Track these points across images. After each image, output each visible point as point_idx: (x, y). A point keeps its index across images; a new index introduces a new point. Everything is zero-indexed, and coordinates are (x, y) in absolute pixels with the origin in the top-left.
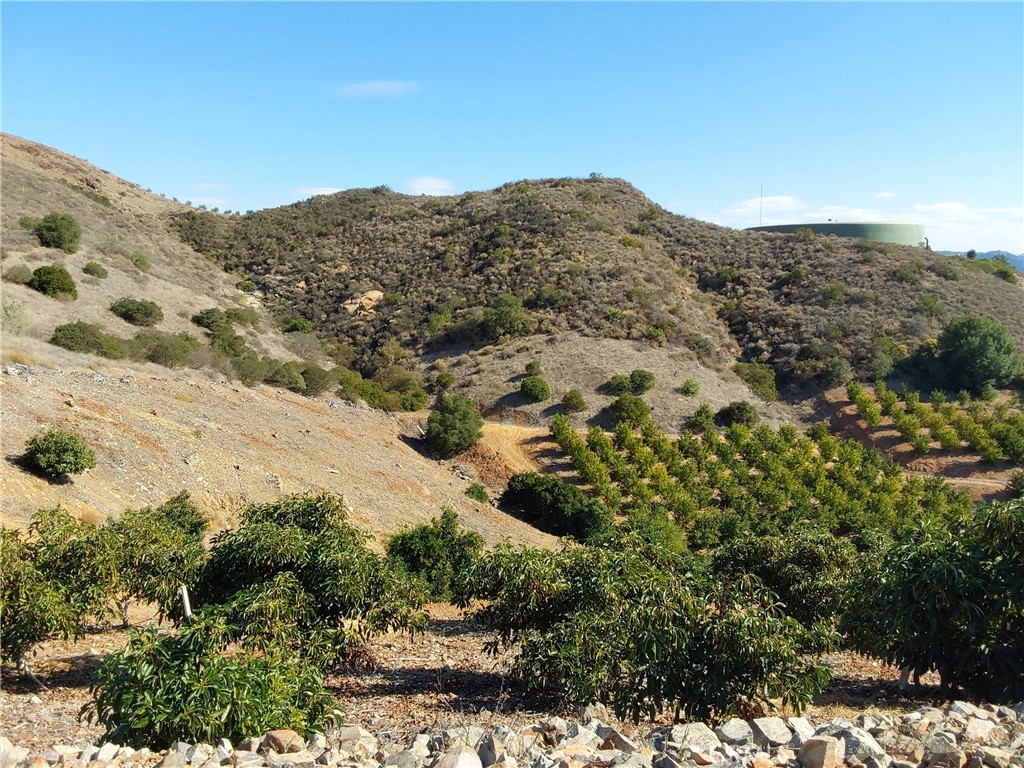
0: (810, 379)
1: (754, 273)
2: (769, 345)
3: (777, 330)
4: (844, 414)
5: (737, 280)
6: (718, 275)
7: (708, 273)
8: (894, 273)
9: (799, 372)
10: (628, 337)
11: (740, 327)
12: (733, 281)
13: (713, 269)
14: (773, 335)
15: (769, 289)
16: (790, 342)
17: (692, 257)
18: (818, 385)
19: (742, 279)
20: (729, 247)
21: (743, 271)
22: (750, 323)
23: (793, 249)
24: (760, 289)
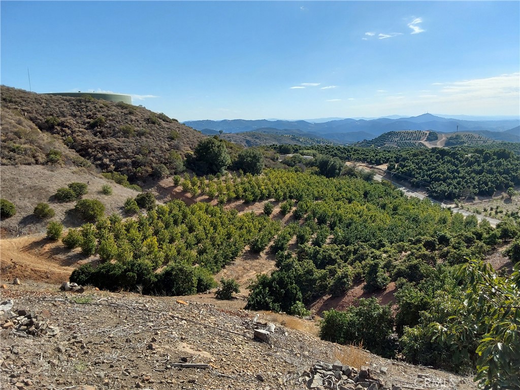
0: (147, 177)
1: (70, 120)
2: (111, 161)
3: (111, 152)
4: (176, 192)
5: (62, 125)
6: (47, 122)
7: (39, 121)
8: (148, 120)
9: (140, 174)
10: (37, 163)
11: (84, 153)
12: (58, 125)
13: (40, 118)
14: (110, 155)
15: (86, 129)
16: (122, 158)
17: (23, 110)
18: (154, 179)
19: (65, 124)
20: (44, 104)
21: (63, 119)
22: (90, 150)
23: (87, 107)
24: (81, 129)
